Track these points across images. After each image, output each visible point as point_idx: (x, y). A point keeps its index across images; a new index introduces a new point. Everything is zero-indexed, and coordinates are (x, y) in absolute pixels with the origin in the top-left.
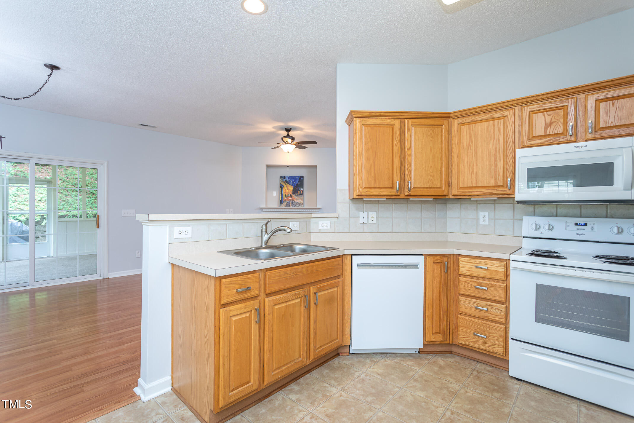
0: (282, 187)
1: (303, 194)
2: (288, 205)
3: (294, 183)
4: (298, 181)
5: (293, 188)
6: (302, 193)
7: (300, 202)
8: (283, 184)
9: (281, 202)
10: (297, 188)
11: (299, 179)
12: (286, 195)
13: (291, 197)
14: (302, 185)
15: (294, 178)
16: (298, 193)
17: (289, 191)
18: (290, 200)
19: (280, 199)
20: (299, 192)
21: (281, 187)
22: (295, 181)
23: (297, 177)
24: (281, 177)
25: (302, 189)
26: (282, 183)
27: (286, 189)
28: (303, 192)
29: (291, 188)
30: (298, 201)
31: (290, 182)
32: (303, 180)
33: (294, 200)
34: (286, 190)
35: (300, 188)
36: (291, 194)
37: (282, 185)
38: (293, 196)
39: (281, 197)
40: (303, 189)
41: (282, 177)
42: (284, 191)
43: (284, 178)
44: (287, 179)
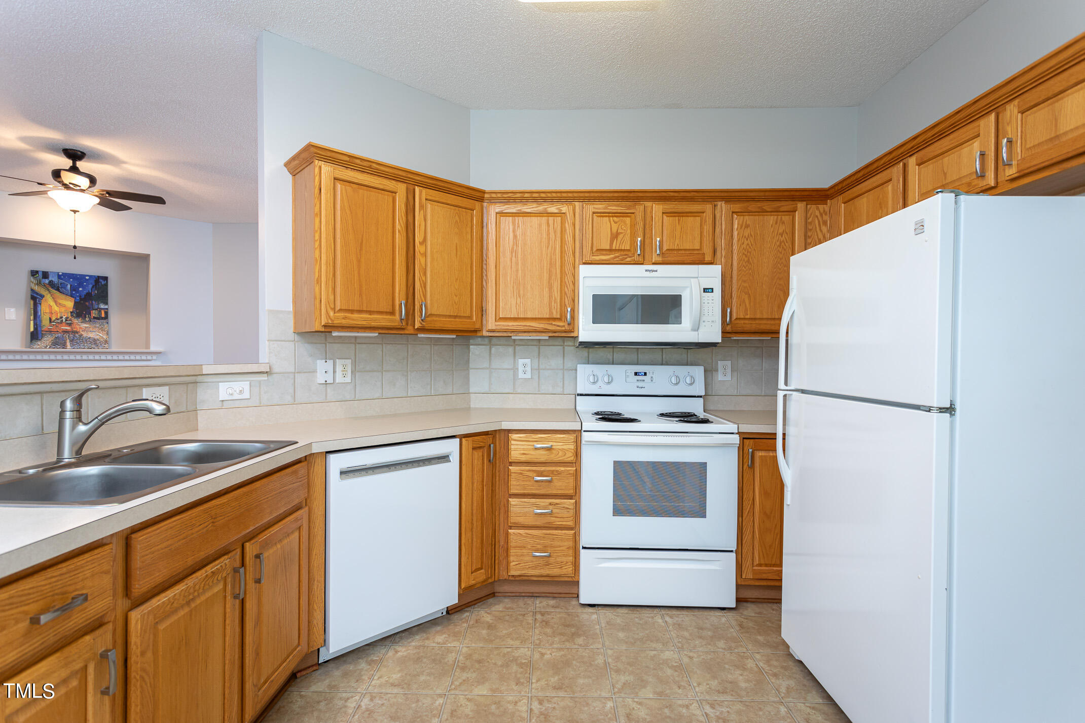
0: (35, 299)
1: (106, 317)
2: (58, 343)
3: (77, 291)
4: (90, 286)
5: (75, 303)
6: (103, 315)
7: (98, 337)
8: (42, 291)
9: (35, 336)
10: (87, 304)
11: (93, 282)
12: (50, 319)
13: (70, 325)
14: (103, 296)
15: (79, 279)
16: (90, 314)
17: (63, 309)
18: (66, 332)
19: (32, 329)
20: (94, 313)
21: (33, 298)
22: (80, 285)
23: (87, 278)
24: (34, 273)
25: (102, 306)
26: (36, 288)
27: (52, 303)
28: (106, 313)
29: (69, 304)
30: (91, 335)
31: (65, 287)
32: (106, 285)
33: (77, 332)
34: (50, 306)
35: (98, 304)
36: (67, 318)
37: (37, 294)
38: (75, 321)
39: (35, 324)
40: (106, 307)
41: (37, 272)
42: (44, 308)
43: (45, 275)
44: (55, 279)
